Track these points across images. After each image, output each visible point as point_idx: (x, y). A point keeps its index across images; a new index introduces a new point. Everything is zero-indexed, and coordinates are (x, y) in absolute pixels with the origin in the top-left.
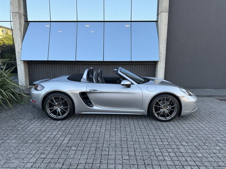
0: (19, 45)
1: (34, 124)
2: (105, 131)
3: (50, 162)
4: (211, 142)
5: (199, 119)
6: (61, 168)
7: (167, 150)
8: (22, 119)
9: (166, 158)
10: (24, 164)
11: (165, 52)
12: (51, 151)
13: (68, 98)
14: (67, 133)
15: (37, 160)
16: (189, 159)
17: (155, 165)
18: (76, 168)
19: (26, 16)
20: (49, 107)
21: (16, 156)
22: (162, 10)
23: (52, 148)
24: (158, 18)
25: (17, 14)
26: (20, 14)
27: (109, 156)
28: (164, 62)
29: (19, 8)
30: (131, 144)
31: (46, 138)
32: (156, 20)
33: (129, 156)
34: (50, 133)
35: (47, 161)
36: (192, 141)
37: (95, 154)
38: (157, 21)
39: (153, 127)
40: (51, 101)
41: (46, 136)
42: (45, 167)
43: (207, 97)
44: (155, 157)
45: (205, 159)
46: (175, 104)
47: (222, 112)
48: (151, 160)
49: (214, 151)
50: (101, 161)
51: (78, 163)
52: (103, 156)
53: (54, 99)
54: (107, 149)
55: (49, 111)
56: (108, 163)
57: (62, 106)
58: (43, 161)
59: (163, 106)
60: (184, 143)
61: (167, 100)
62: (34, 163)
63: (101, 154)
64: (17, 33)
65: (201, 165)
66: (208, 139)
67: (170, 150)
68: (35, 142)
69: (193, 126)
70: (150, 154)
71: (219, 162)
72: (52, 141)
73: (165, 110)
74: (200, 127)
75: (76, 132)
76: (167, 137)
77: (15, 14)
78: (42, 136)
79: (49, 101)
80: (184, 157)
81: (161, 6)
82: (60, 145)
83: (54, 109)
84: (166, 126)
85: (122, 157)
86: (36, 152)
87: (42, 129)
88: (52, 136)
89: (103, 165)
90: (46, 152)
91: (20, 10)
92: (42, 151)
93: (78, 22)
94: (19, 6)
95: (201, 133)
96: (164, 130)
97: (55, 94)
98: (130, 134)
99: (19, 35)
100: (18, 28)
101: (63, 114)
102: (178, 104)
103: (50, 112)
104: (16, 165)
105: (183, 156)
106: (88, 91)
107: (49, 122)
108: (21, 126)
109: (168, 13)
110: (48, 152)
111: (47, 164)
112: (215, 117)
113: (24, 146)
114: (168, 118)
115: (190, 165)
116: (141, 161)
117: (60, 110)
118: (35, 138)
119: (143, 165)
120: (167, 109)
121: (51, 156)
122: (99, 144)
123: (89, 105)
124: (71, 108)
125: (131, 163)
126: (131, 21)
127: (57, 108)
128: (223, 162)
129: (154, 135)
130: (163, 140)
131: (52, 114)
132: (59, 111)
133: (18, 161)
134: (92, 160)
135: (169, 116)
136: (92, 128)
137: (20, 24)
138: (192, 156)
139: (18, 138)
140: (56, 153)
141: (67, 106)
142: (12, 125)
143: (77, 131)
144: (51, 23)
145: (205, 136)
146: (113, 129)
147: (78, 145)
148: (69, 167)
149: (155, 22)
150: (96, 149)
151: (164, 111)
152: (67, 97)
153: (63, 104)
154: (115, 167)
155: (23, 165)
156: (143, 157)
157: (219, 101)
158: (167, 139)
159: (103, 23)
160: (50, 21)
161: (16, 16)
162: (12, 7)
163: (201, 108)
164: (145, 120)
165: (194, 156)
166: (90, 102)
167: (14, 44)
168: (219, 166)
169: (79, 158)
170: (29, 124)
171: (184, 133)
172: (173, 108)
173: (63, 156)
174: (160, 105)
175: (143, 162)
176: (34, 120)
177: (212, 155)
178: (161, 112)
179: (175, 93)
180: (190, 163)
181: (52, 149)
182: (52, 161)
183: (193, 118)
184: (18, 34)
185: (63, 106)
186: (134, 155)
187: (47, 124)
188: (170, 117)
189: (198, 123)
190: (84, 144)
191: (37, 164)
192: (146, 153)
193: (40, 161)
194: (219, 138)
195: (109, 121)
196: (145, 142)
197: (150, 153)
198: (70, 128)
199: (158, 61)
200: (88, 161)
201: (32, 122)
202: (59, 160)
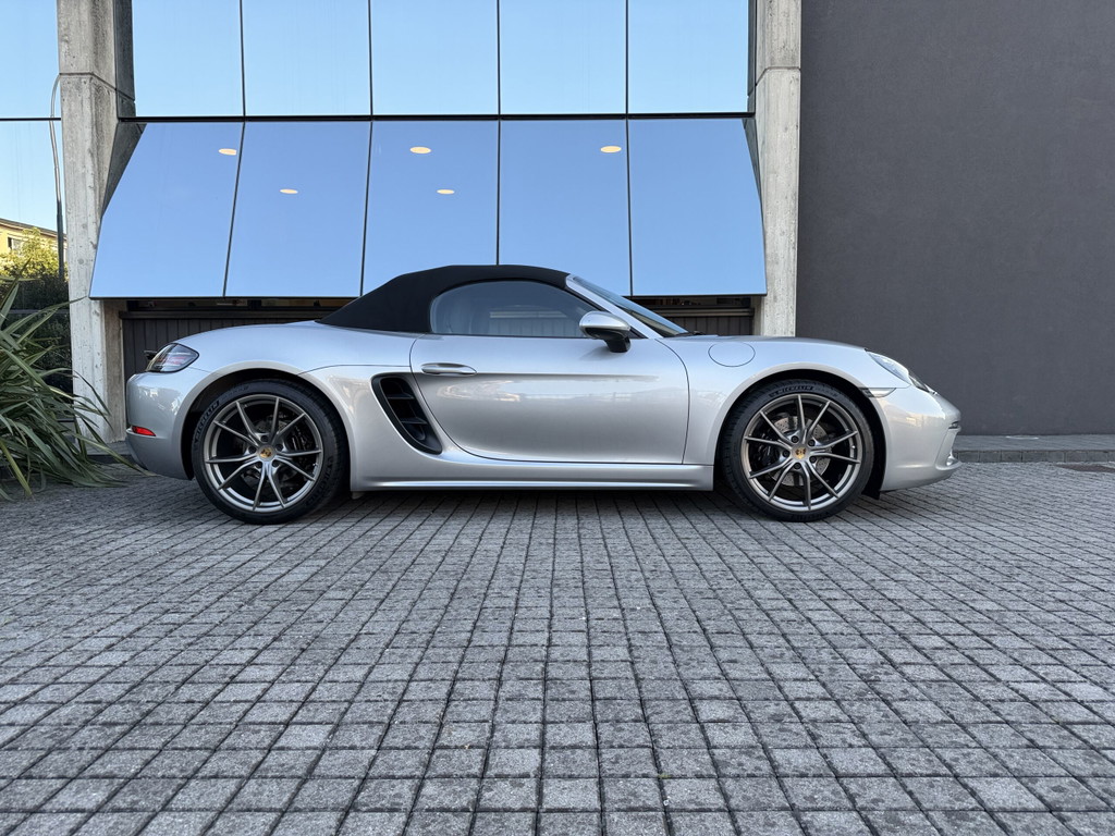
0: (85, 226)
1: (140, 536)
2: (502, 548)
3: (206, 634)
4: (1037, 571)
5: (975, 516)
6: (265, 648)
7: (820, 593)
8: (76, 523)
9: (816, 616)
10: (69, 642)
11: (793, 254)
12: (217, 605)
13: (315, 408)
14: (306, 555)
15: (139, 629)
16: (929, 617)
17: (759, 634)
18: (343, 646)
19: (126, 94)
20: (218, 457)
21: (34, 620)
22: (772, 59)
23: (222, 596)
24: (752, 102)
25: (85, 78)
26: (98, 82)
27: (520, 611)
28: (793, 304)
29: (96, 53)
30: (633, 577)
31: (195, 572)
32: (745, 110)
33: (623, 609)
34: (219, 558)
35: (188, 631)
36: (944, 570)
37: (446, 607)
38: (748, 116)
39: (746, 536)
40: (227, 425)
41: (195, 565)
42: (182, 648)
43: (1010, 460)
44: (755, 612)
45: (1011, 618)
46: (852, 430)
47: (1086, 497)
48: (736, 620)
49: (1058, 595)
50: (478, 624)
51: (356, 633)
52: (489, 611)
53: (247, 411)
54: (513, 593)
55: (215, 477)
56: (512, 628)
57: (285, 449)
58: (171, 631)
59: (790, 437)
60: (903, 575)
61: (812, 410)
62: (123, 638)
63: (478, 606)
64: (81, 171)
65: (994, 632)
66: (1023, 564)
67: (836, 595)
68: (137, 580)
69: (945, 533)
70: (729, 605)
71: (1087, 624)
72: (227, 578)
73: (801, 459)
74: (978, 533)
75: (356, 553)
76: (816, 562)
77: (74, 79)
78: (175, 566)
79: (220, 421)
80: (908, 613)
81: (763, 42)
82: (267, 587)
83: (242, 463)
84: (812, 531)
85: (588, 613)
86: (139, 608)
87: (179, 547)
88: (225, 564)
89: (486, 636)
90: (192, 608)
91: (101, 65)
92: (168, 606)
93: (375, 123)
94: (96, 45)
95: (989, 549)
96: (803, 542)
97: (252, 387)
98: (631, 553)
99: (90, 180)
100: (88, 145)
101: (286, 494)
102: (867, 426)
103: (222, 480)
104: (26, 643)
105: (902, 609)
106: (417, 369)
107: (218, 531)
108: (70, 542)
109: (797, 74)
110: (201, 607)
111: (190, 641)
112: (1056, 509)
113: (81, 591)
114: (820, 503)
115: (938, 634)
116: (683, 623)
117: (275, 470)
118: (136, 573)
119: (695, 632)
120: (812, 453)
121: (216, 618)
122: (468, 579)
123: (424, 442)
124: (331, 459)
125: (631, 629)
126: (627, 116)
127: (258, 459)
128: (1107, 622)
129: (751, 554)
130: (795, 569)
131: (230, 489)
132: (266, 478)
133: (37, 634)
134: (429, 624)
135: (826, 491)
136: (433, 542)
137: (97, 125)
138: (947, 608)
139: (50, 573)
140: (243, 608)
141: (313, 447)
142: (24, 538)
143: (361, 550)
144: (247, 124)
145: (1007, 556)
146: (543, 541)
147: (362, 586)
148: (309, 644)
149: (740, 121)
150: (453, 594)
151: (798, 465)
152: (309, 402)
153: (288, 437)
154: (549, 639)
155: (64, 643)
156: (694, 612)
157: (1071, 471)
158: (817, 567)
159: (496, 122)
160: (244, 119)
161: (78, 88)
162: (65, 47)
163: (981, 489)
164: (705, 517)
165: (961, 610)
166: (428, 430)
167: (62, 270)
168: (1092, 635)
169: (364, 619)
170: (113, 536)
171: (906, 550)
172: (843, 449)
173: (278, 615)
174: (775, 437)
175: (697, 625)
176: (141, 527)
177: (1051, 606)
178: (782, 469)
179: (849, 373)
180: (937, 628)
181: (225, 599)
182: (222, 630)
183: (944, 512)
184: (84, 174)
185: (291, 448)
186: (651, 606)
187: (208, 536)
188: (827, 495)
189: (973, 524)
190: (390, 584)
191: (139, 640)
192: (712, 603)
193: (158, 630)
194: (1079, 563)
195: (523, 524)
196: (707, 574)
197: (732, 603)
198: (322, 543)
199: (760, 298)
200: (411, 626)
201: (129, 531)
202: (255, 628)
